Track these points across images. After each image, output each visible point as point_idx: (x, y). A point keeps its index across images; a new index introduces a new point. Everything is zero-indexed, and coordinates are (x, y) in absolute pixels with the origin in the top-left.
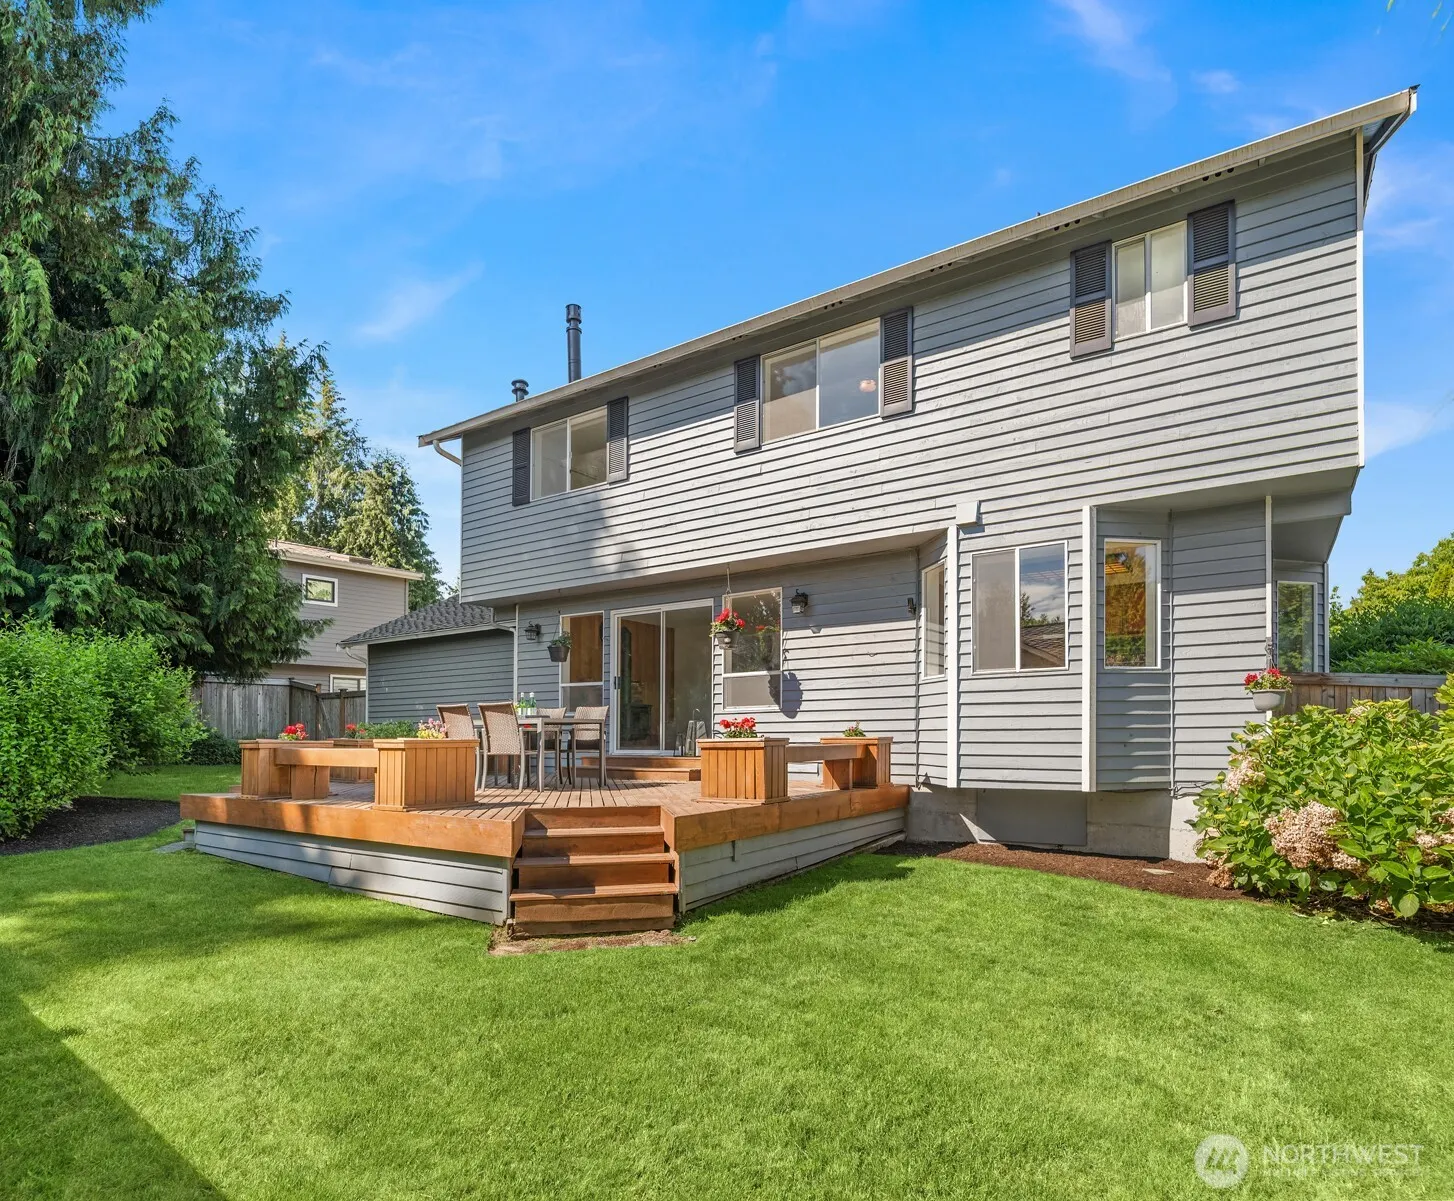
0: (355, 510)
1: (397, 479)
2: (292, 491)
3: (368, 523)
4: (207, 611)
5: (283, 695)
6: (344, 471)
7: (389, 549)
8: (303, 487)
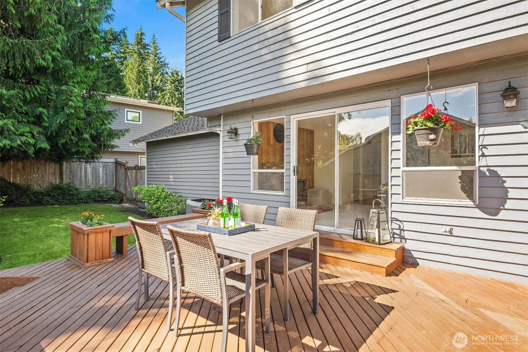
0: (164, 90)
1: (180, 77)
2: (142, 83)
3: (169, 95)
4: (46, 124)
5: (112, 167)
6: (160, 75)
7: (177, 104)
8: (146, 82)
